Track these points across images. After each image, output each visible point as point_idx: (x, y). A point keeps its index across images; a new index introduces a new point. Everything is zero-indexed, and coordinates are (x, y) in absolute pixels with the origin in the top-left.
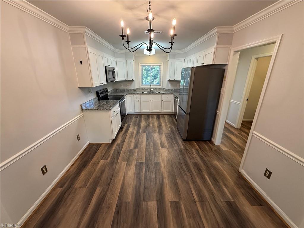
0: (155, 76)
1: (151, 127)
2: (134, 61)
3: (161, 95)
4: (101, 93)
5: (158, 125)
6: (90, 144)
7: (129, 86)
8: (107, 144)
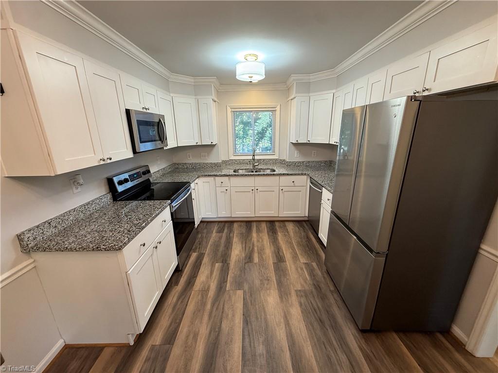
0: (261, 135)
1: (255, 264)
2: (215, 101)
3: (278, 177)
4: (120, 183)
5: (275, 258)
6: (67, 347)
7: (205, 156)
8: (120, 347)
